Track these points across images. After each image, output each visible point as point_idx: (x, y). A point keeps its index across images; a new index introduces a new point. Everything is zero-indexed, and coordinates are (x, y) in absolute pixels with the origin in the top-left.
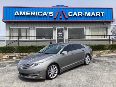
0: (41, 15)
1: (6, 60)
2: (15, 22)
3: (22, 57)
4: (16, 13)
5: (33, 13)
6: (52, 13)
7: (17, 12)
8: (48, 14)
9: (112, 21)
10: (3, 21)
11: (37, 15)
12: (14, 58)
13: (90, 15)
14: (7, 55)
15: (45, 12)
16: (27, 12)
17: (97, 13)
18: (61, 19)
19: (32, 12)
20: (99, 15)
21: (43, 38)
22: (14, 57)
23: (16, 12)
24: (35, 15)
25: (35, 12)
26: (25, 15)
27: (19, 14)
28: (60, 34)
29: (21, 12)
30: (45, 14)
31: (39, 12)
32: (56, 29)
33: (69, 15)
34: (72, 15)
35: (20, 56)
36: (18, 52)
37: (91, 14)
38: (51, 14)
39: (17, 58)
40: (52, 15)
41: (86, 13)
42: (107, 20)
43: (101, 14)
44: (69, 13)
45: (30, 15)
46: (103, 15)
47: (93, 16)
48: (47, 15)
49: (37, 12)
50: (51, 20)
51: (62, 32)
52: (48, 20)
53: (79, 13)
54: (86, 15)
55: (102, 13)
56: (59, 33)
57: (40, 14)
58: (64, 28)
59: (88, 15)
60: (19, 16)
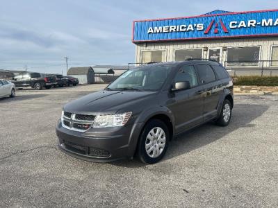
0: (185, 30)
2: (147, 43)
4: (150, 30)
5: (173, 28)
6: (202, 25)
8: (195, 28)
10: (134, 42)
11: (178, 30)
13: (271, 24)
15: (191, 25)
16: (164, 27)
19: (171, 27)
23: (150, 28)
24: (175, 31)
25: (175, 27)
26: (161, 31)
27: (154, 30)
29: (156, 28)
30: (190, 27)
31: (181, 26)
32: (207, 51)
33: (231, 27)
34: (235, 26)
37: (273, 22)
38: (200, 26)
40: (202, 29)
41: (264, 21)
44: (231, 23)
45: (168, 31)
48: (193, 29)
49: (178, 26)
51: (217, 55)
53: (249, 21)
54: (263, 25)
56: (212, 57)
57: (183, 28)
58: (221, 48)
59: (267, 24)
60: (154, 33)
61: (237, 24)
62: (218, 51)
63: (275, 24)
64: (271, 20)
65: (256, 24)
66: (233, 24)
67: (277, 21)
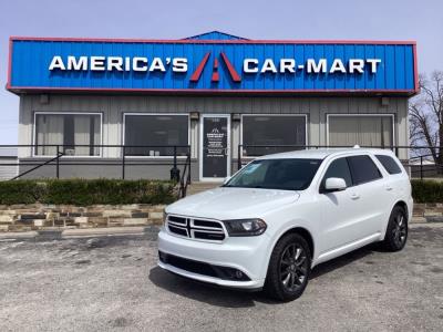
0: (145, 69)
1: (11, 229)
2: (51, 95)
3: (64, 218)
5: (115, 62)
6: (185, 60)
7: (59, 58)
8: (169, 66)
9: (410, 90)
10: (10, 90)
11: (128, 68)
12: (39, 223)
13: (324, 70)
14: (13, 212)
16: (93, 59)
17: (352, 62)
18: (215, 83)
19: (110, 59)
21: (152, 152)
22: (37, 217)
23: (55, 58)
24: (120, 69)
25: (120, 59)
26: (85, 68)
27: (66, 65)
28: (215, 139)
29: (71, 59)
30: (157, 64)
31: (135, 60)
32: (198, 120)
33: (247, 70)
34: (256, 70)
35: (58, 214)
36: (52, 203)
37: (329, 67)
38: (181, 64)
39: (49, 224)
40: (185, 69)
41: (311, 62)
42: (391, 89)
45: (103, 69)
48: (163, 70)
49: (128, 59)
50: (181, 87)
51: (221, 132)
52: (169, 86)
54: (309, 70)
56: (210, 135)
57: (140, 64)
58: (229, 117)
59: (317, 70)
60: (66, 71)
61: (260, 66)
62: (224, 121)
63: (332, 71)
65: (296, 68)
67: (338, 65)
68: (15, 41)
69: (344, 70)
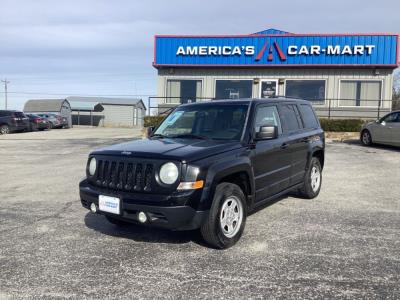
0: (229, 53)
2: (176, 69)
4: (181, 50)
6: (253, 47)
7: (182, 48)
8: (243, 51)
9: (393, 64)
10: (155, 66)
11: (220, 53)
13: (338, 53)
15: (237, 48)
16: (201, 48)
17: (356, 47)
19: (210, 48)
20: (361, 51)
23: (180, 48)
24: (215, 54)
25: (216, 48)
26: (196, 53)
27: (186, 51)
29: (189, 48)
30: (237, 50)
32: (258, 83)
33: (290, 52)
34: (296, 53)
37: (341, 51)
38: (250, 50)
40: (253, 53)
41: (330, 47)
42: (381, 64)
43: (366, 49)
44: (290, 47)
45: (206, 53)
46: (370, 52)
47: (347, 54)
48: (240, 53)
49: (220, 48)
51: (272, 90)
52: (243, 63)
53: (312, 47)
54: (329, 53)
55: (370, 47)
56: (265, 92)
57: (227, 50)
58: (277, 81)
59: (333, 53)
60: (186, 55)
61: (298, 50)
62: (274, 84)
63: (343, 53)
64: (338, 47)
65: (321, 52)
66: (293, 50)
67: (347, 49)
68: (157, 38)
69: (350, 53)
